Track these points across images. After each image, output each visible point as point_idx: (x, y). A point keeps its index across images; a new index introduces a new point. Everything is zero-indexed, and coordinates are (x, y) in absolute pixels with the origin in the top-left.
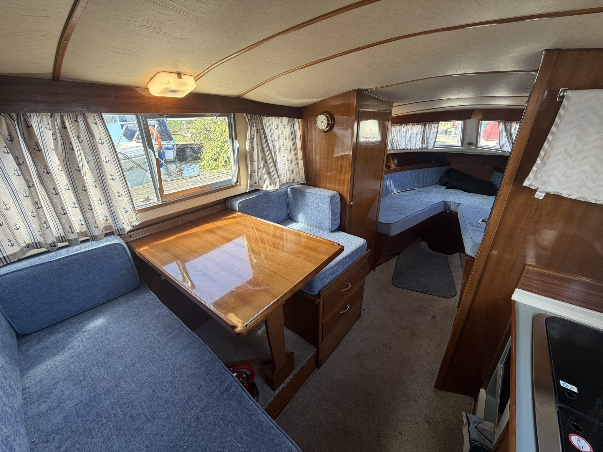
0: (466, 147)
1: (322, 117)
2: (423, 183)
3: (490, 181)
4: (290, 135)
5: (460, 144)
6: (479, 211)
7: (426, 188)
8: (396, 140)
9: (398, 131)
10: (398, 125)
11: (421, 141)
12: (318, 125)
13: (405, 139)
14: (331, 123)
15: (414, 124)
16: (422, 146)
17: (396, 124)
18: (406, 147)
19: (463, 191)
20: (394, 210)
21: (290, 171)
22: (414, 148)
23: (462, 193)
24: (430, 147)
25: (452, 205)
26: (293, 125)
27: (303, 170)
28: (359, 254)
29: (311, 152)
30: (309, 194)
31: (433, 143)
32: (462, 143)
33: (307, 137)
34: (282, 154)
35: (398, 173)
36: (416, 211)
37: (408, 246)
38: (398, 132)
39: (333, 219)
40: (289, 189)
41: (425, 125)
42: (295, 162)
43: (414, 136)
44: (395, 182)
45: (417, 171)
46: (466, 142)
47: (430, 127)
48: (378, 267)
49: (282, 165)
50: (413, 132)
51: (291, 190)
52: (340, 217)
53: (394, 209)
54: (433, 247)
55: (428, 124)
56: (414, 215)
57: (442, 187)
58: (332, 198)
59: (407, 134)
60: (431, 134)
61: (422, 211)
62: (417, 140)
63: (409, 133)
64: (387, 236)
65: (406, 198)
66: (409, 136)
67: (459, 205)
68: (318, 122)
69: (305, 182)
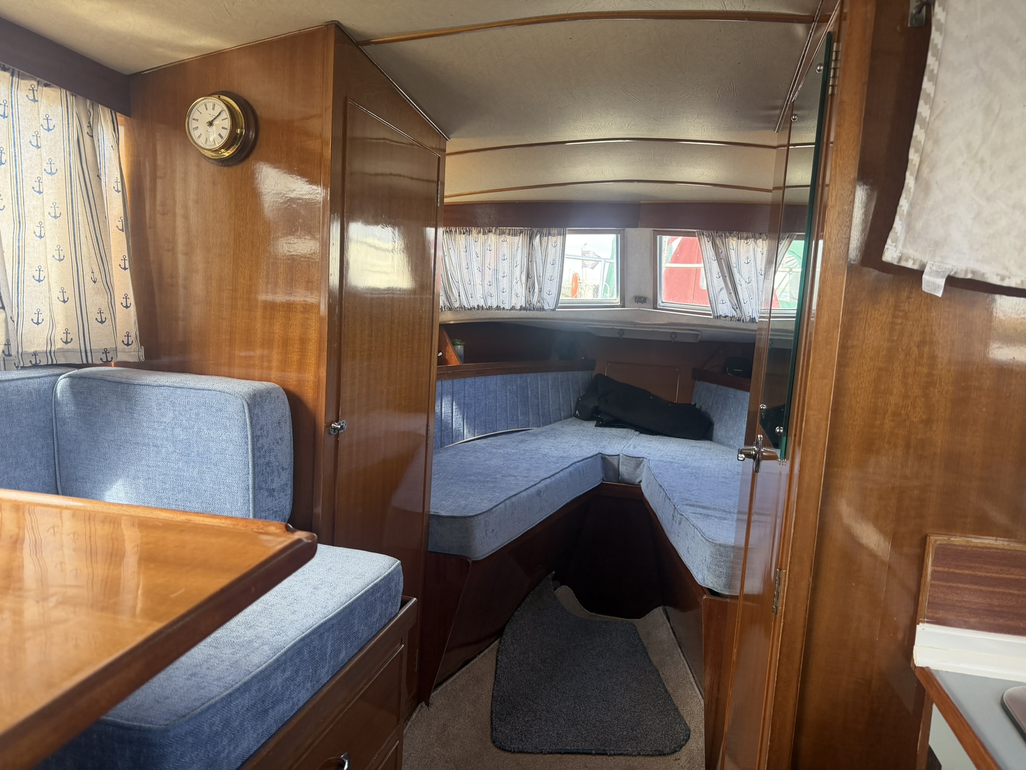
0: (631, 307)
1: (210, 106)
2: (539, 414)
3: (693, 404)
4: (75, 158)
5: (616, 299)
6: (692, 473)
7: (548, 427)
8: (458, 277)
9: (463, 250)
10: (460, 233)
11: (524, 285)
12: (195, 134)
13: (483, 275)
14: (247, 135)
15: (503, 233)
16: (528, 302)
17: (455, 226)
18: (485, 301)
19: (637, 433)
20: (473, 481)
21: (71, 303)
22: (507, 307)
23: (638, 436)
24: (549, 303)
25: (623, 462)
26: (90, 126)
27: (133, 309)
28: (377, 615)
29: (168, 250)
30: (157, 390)
31: (554, 291)
32: (623, 299)
33: (154, 190)
34: (31, 227)
35: (470, 381)
36: (538, 480)
37: (523, 601)
38: (463, 254)
39: (261, 488)
40: (62, 383)
41: (531, 239)
42: (96, 271)
43: (505, 266)
44: (464, 408)
45: (517, 380)
46: (630, 295)
47: (544, 244)
48: (439, 689)
49: (30, 272)
50: (501, 257)
51: (72, 386)
52: (290, 484)
53: (472, 478)
54: (589, 601)
55: (538, 237)
56: (533, 490)
57: (586, 423)
58: (255, 402)
59: (487, 262)
60: (549, 266)
61: (553, 479)
62: (515, 281)
63: (490, 257)
64: (463, 563)
65: (499, 451)
66: (492, 267)
67: (638, 461)
68: (193, 124)
69: (142, 353)
